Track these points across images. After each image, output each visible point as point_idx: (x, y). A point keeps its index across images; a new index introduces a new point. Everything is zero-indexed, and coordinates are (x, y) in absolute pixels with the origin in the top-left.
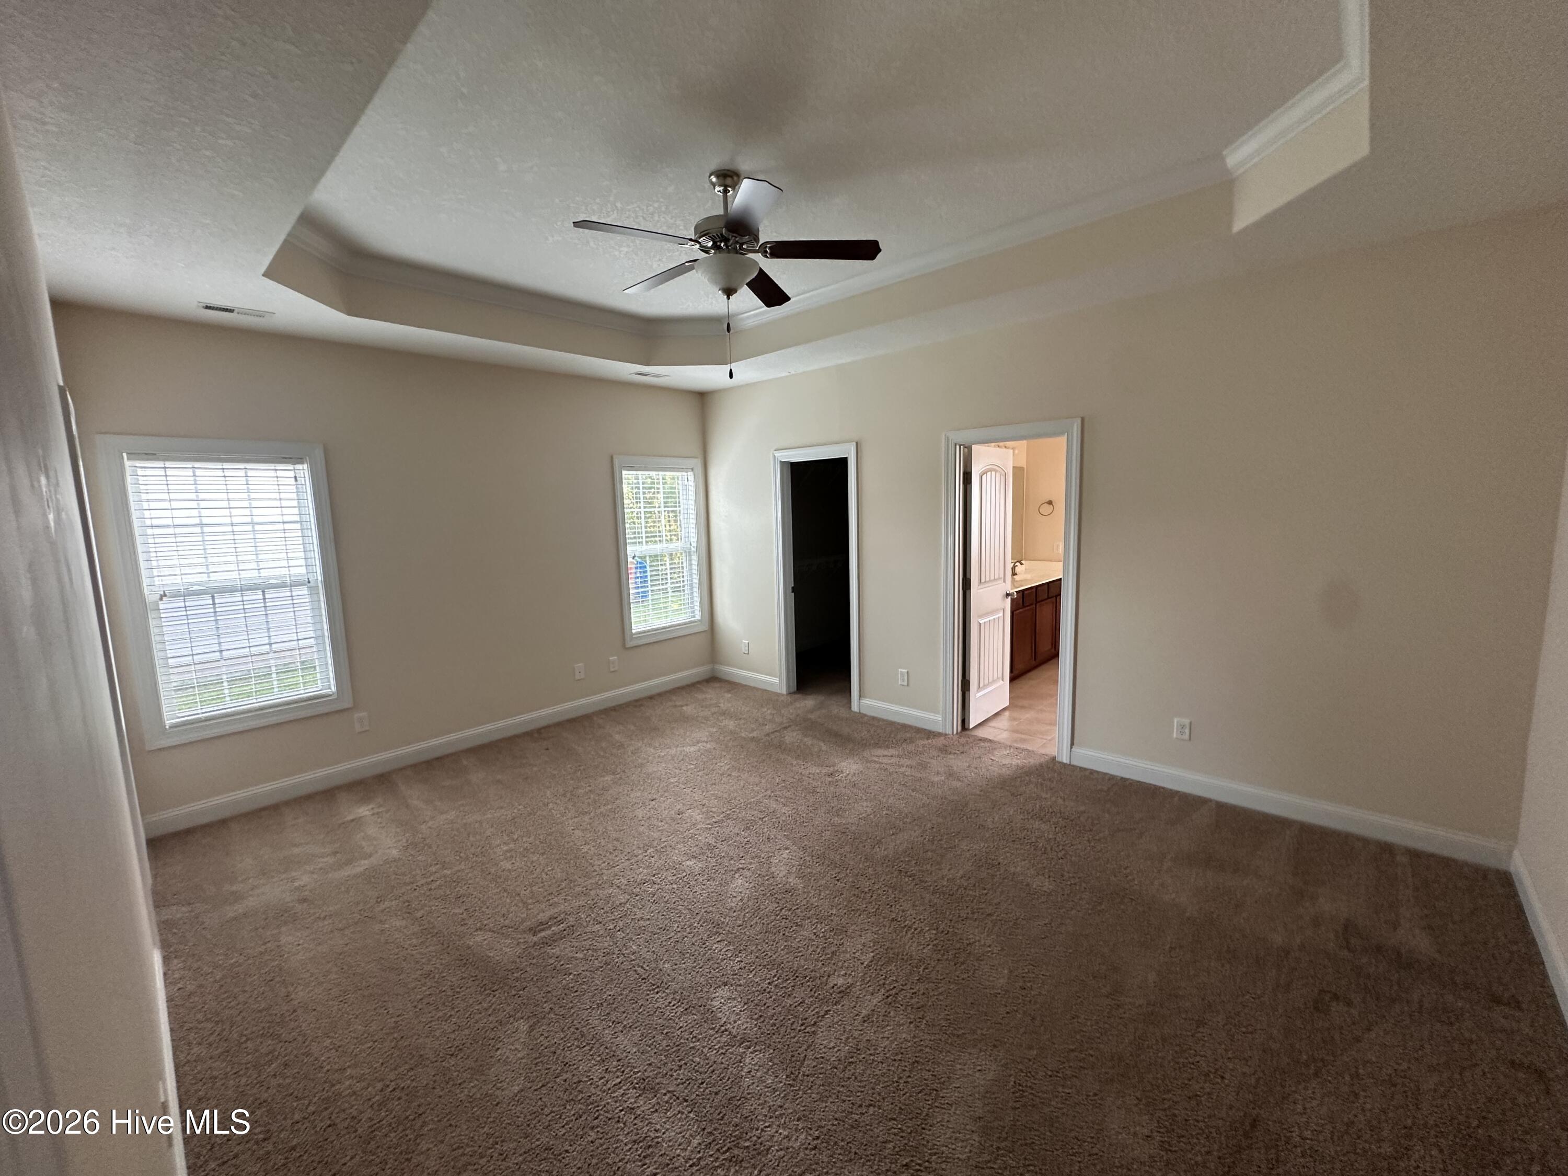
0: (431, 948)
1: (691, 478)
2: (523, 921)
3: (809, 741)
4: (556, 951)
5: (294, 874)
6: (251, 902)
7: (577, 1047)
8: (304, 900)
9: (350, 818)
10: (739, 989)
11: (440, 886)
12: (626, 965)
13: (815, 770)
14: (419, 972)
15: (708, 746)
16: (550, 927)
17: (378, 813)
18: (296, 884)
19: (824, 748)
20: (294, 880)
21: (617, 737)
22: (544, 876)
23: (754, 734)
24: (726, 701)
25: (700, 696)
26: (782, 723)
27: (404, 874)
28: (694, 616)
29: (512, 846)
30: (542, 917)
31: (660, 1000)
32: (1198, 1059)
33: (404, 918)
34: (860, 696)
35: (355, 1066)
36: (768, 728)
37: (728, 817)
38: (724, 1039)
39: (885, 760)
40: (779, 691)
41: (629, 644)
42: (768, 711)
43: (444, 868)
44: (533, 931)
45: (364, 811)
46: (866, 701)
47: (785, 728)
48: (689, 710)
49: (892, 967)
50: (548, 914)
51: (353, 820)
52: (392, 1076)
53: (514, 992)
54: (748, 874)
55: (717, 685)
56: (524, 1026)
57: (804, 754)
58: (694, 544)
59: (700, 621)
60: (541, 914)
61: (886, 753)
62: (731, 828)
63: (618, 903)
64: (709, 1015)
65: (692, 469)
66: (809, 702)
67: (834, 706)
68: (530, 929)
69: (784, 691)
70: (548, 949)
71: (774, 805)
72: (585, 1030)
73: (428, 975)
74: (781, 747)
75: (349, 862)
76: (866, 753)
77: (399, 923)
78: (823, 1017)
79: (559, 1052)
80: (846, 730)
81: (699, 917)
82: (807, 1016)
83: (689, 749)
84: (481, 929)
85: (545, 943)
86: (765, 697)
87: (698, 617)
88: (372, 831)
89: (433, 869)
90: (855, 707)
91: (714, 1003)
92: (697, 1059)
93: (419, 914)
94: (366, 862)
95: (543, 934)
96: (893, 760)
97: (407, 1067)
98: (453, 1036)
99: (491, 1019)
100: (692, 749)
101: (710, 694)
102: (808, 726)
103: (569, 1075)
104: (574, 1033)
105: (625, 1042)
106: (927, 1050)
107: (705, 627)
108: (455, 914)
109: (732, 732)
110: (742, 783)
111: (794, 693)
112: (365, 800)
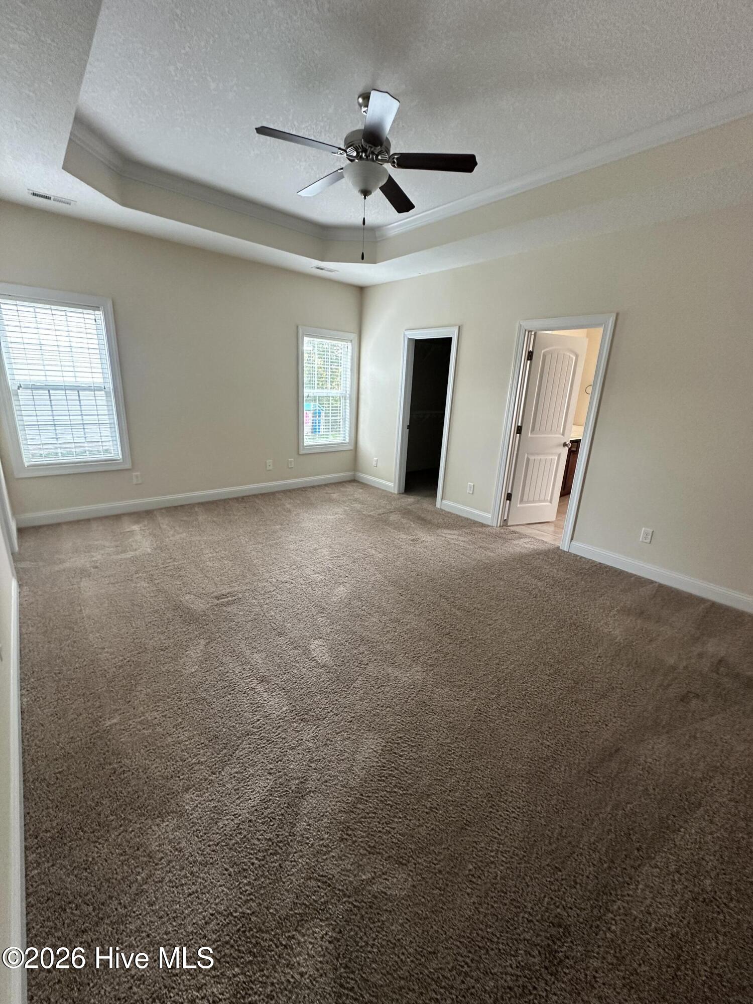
0: (160, 599)
1: (350, 347)
2: (213, 592)
3: (404, 521)
4: (229, 609)
5: (92, 554)
6: (67, 565)
7: (230, 656)
8: (96, 567)
9: (128, 530)
10: (327, 641)
11: (170, 570)
12: (266, 622)
13: (404, 536)
14: (152, 609)
15: (342, 517)
16: (228, 597)
17: (143, 530)
18: (94, 559)
19: (413, 526)
20: (93, 557)
21: (288, 506)
22: (229, 572)
23: (371, 513)
24: (359, 493)
25: (342, 489)
26: (390, 509)
27: (152, 561)
28: (345, 440)
29: (215, 555)
30: (224, 592)
31: (281, 640)
32: (594, 714)
33: (148, 583)
34: (442, 499)
35: (110, 647)
36: (380, 511)
37: (344, 555)
38: (312, 664)
39: (449, 536)
40: (393, 492)
41: (302, 452)
42: (383, 502)
43: (174, 561)
44: (217, 598)
45: (136, 528)
46: (444, 502)
47: (391, 512)
48: (334, 496)
49: (421, 643)
50: (228, 591)
51: (129, 532)
52: (129, 655)
53: (201, 626)
54: (348, 585)
55: (355, 484)
56: (203, 642)
57: (398, 527)
58: (348, 392)
59: (349, 443)
60: (224, 591)
61: (451, 532)
62: (344, 561)
63: (268, 590)
64: (307, 651)
65: (351, 341)
66: (411, 499)
67: (425, 503)
68: (216, 597)
69: (396, 492)
70: (224, 608)
71: (373, 552)
72: (236, 649)
73: (156, 612)
74: (386, 522)
75: (124, 551)
76: (439, 531)
77: (146, 585)
78: (372, 661)
79: (219, 657)
80: (429, 517)
81: (313, 603)
82: (364, 659)
83: (329, 517)
84: (189, 593)
85: (223, 604)
86: (384, 494)
87: (347, 440)
88: (139, 537)
89: (169, 561)
90: (438, 505)
91: (312, 646)
92: (296, 671)
93: (156, 582)
94: (133, 553)
95: (223, 600)
96: (455, 537)
97: (137, 652)
98: (164, 641)
99: (186, 636)
100: (332, 517)
101: (350, 489)
102: (406, 512)
103: (223, 668)
104: (229, 649)
105: (257, 658)
106: (430, 686)
107: (351, 447)
108: (177, 585)
109: (358, 511)
110: (357, 538)
111: (403, 494)
112: (137, 522)
